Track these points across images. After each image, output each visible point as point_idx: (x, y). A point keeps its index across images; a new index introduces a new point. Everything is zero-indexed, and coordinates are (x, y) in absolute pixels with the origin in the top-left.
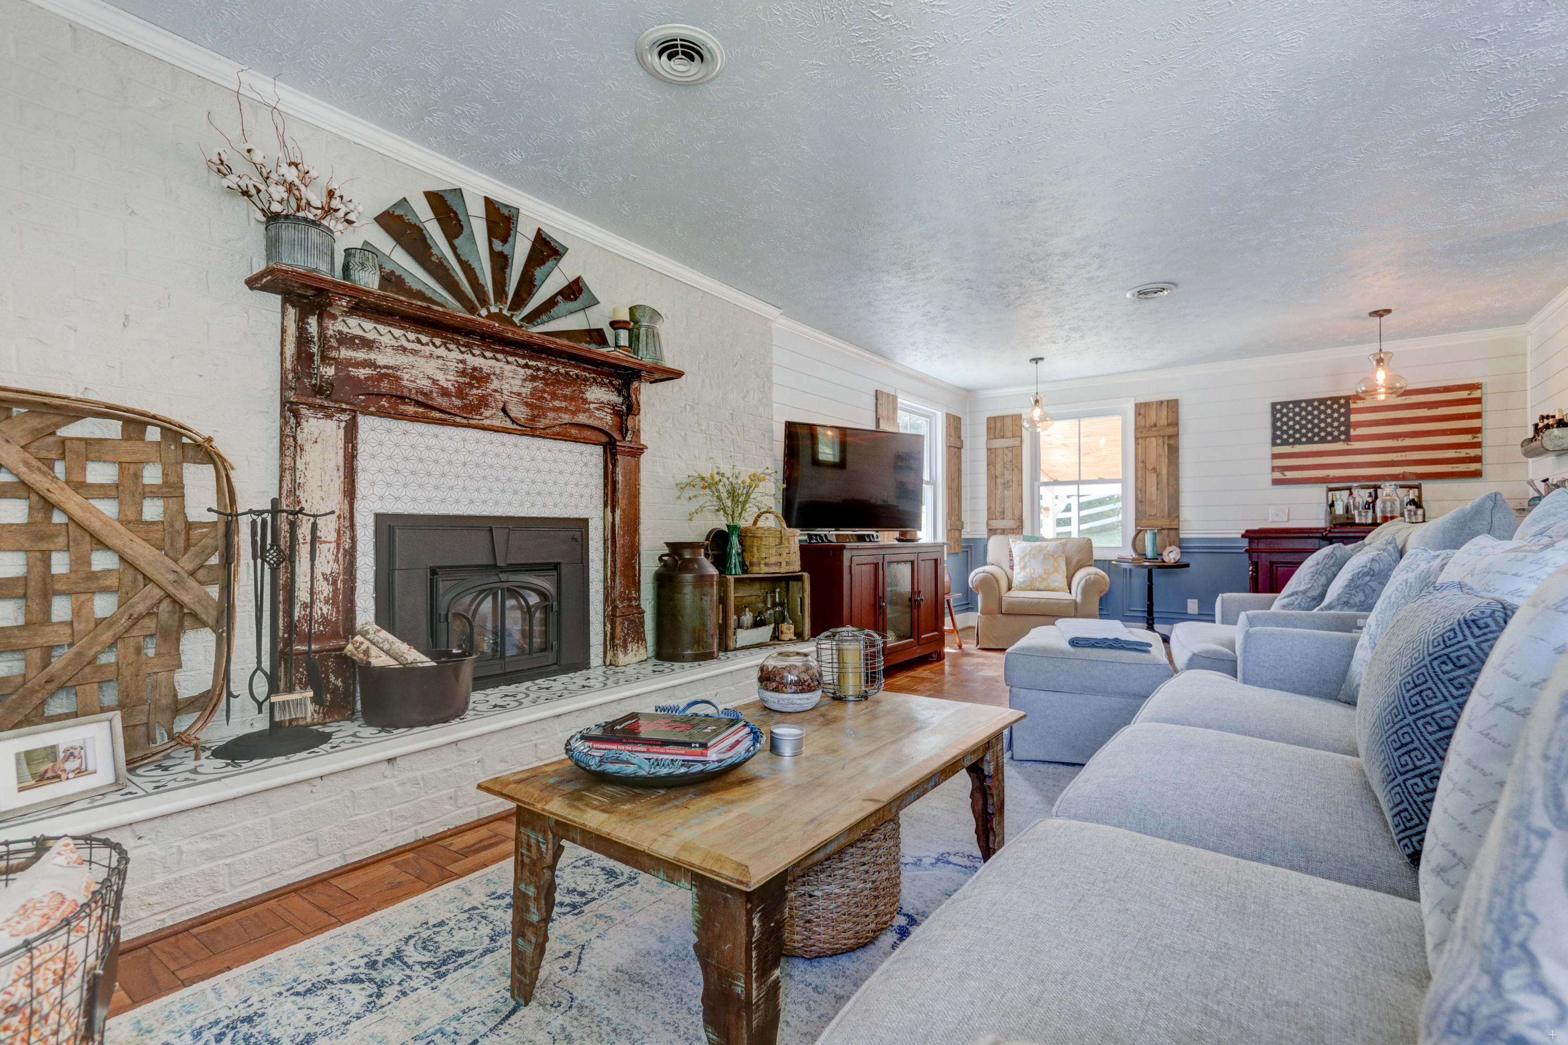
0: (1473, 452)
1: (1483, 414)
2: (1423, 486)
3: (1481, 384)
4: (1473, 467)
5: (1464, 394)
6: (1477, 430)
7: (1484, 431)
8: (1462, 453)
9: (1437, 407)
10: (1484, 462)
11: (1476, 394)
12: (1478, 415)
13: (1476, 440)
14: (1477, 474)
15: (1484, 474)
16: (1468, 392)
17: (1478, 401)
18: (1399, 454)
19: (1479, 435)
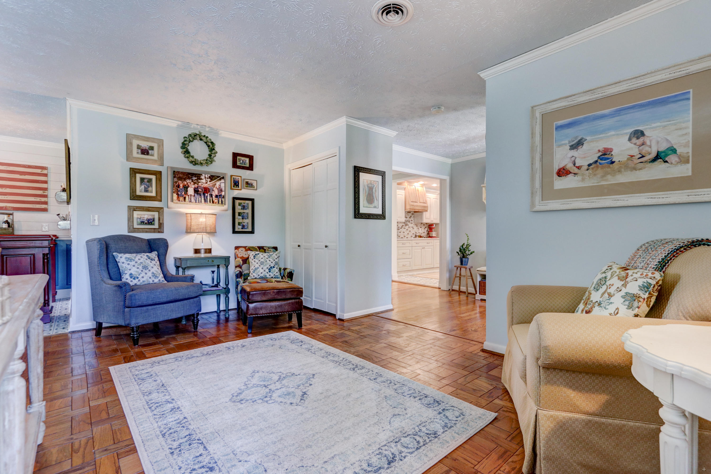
0: (43, 199)
1: (49, 182)
2: (14, 214)
3: (47, 167)
4: (43, 206)
5: (39, 171)
6: (46, 189)
7: (49, 190)
8: (38, 199)
9: (25, 175)
10: (49, 205)
11: (45, 172)
12: (46, 182)
13: (45, 194)
14: (45, 210)
15: (49, 210)
16: (41, 170)
17: (46, 175)
18: (3, 196)
19: (46, 192)
